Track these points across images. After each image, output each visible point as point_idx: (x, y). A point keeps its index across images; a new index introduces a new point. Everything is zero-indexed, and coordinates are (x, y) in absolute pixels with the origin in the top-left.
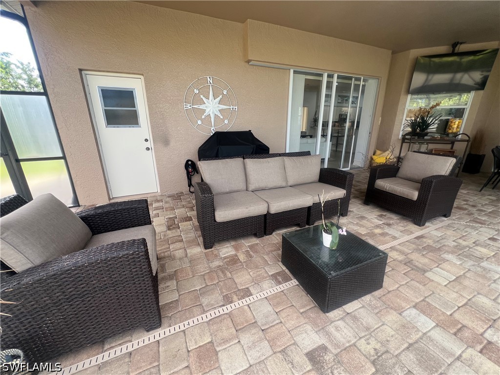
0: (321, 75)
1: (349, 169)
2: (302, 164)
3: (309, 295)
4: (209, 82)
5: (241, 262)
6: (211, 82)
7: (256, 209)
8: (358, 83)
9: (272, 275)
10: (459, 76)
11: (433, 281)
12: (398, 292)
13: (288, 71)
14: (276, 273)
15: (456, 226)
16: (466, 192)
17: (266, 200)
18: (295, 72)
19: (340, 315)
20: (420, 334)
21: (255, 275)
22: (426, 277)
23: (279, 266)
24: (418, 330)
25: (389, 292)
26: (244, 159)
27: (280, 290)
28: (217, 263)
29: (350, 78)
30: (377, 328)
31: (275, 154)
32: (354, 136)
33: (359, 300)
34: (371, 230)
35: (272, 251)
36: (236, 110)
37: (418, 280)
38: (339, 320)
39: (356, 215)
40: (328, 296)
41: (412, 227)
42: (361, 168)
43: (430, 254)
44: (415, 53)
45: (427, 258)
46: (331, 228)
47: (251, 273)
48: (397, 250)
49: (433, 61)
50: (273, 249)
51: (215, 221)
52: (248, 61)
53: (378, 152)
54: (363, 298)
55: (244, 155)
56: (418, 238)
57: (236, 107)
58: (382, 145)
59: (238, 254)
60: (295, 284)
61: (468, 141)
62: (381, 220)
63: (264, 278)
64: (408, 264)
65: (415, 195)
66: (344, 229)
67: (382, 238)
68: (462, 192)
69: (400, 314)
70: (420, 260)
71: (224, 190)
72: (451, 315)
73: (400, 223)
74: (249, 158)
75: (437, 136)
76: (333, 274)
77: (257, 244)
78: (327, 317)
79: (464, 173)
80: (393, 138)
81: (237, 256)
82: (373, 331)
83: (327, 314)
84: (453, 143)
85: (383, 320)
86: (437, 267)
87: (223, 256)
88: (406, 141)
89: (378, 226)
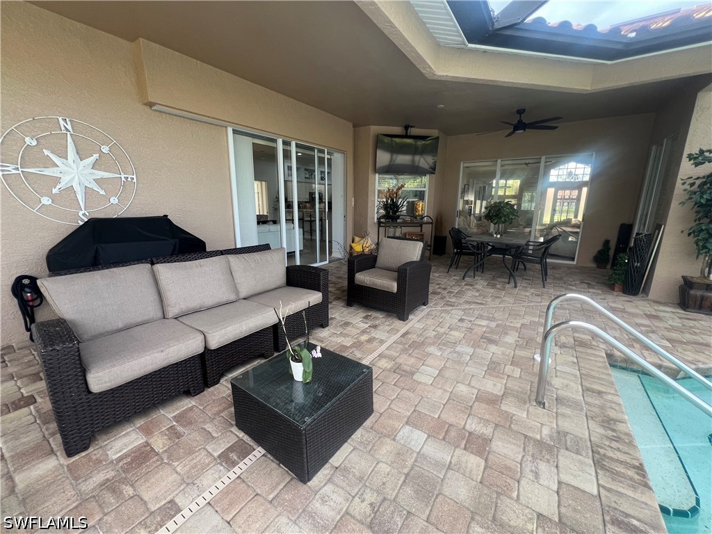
0: (274, 141)
1: (327, 262)
2: (259, 263)
3: (281, 465)
4: (63, 128)
5: (158, 454)
6: (69, 127)
7: (185, 347)
8: (321, 155)
9: (219, 456)
10: (417, 158)
11: (421, 383)
12: (390, 411)
13: (224, 128)
14: (228, 449)
15: (433, 313)
16: (437, 275)
17: (201, 329)
18: (235, 132)
19: (326, 476)
20: (415, 455)
21: (187, 468)
22: (415, 381)
23: (233, 435)
24: (413, 451)
25: (381, 414)
26: (153, 264)
27: (233, 477)
28: (99, 477)
29: (312, 149)
30: (371, 472)
31: (213, 252)
32: (327, 221)
33: (349, 441)
34: (357, 338)
35: (218, 413)
36: (135, 180)
37: (407, 387)
38: (325, 484)
39: (339, 322)
40: (305, 456)
41: (397, 323)
42: (342, 259)
43: (416, 351)
44: (375, 129)
45: (413, 357)
46: (301, 353)
47: (178, 469)
48: (385, 357)
49: (395, 142)
50: (221, 408)
51: (90, 392)
52: (151, 105)
53: (357, 239)
54: (353, 436)
55: (153, 258)
56: (404, 335)
57: (134, 177)
58: (359, 230)
59: (151, 441)
60: (258, 455)
61: (432, 223)
62: (367, 323)
63: (204, 468)
64: (397, 371)
65: (394, 287)
66: (319, 349)
67: (369, 346)
68: (434, 275)
69: (394, 440)
70: (407, 361)
71: (109, 328)
72: (439, 417)
73: (386, 321)
74: (165, 262)
75: (408, 219)
76: (308, 420)
77: (191, 409)
78: (310, 487)
79: (436, 256)
80: (369, 222)
81: (147, 444)
82: (367, 479)
83: (309, 484)
84: (421, 226)
85: (378, 457)
86: (423, 365)
87: (115, 457)
88: (382, 225)
89: (364, 332)
